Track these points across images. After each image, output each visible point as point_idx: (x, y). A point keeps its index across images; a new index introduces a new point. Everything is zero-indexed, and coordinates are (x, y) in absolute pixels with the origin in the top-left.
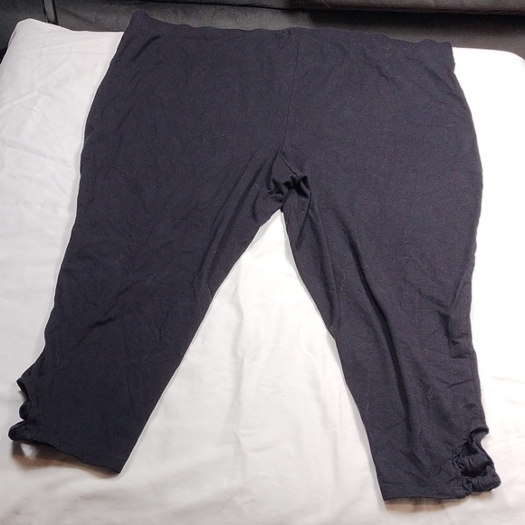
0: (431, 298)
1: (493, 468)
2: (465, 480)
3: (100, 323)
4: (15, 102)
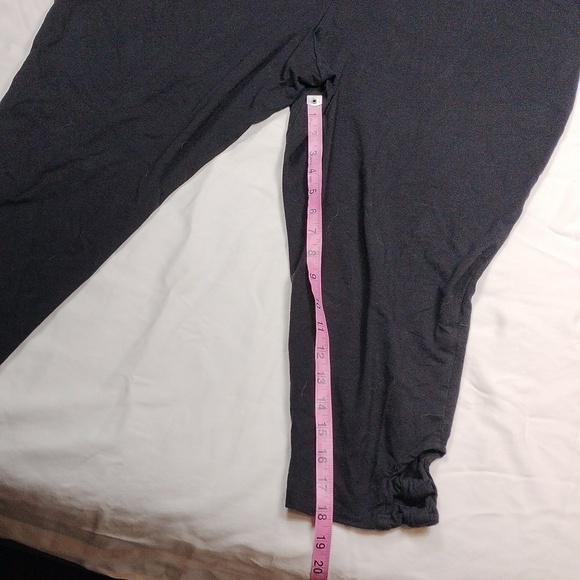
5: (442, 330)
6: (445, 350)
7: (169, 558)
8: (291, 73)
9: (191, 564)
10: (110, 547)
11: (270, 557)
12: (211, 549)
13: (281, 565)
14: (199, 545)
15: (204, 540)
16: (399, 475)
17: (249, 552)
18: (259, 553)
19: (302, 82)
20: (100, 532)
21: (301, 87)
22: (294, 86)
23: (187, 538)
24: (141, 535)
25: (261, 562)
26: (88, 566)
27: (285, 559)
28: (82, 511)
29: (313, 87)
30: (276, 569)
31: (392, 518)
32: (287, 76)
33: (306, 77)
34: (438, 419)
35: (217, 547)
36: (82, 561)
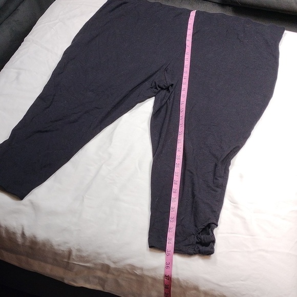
0: (214, 155)
1: (214, 245)
2: (197, 247)
3: (40, 132)
4: (46, 24)
5: (216, 179)
6: (217, 187)
7: (100, 274)
8: (155, 83)
9: (109, 276)
10: (75, 270)
11: (142, 269)
12: (117, 267)
13: (146, 273)
14: (112, 265)
15: (114, 263)
16: (199, 234)
17: (133, 267)
18: (137, 267)
19: (159, 87)
20: (71, 261)
21: (159, 89)
22: (156, 88)
23: (107, 262)
24: (88, 262)
25: (138, 272)
26: (66, 281)
27: (148, 270)
28: (64, 251)
29: (165, 89)
30: (144, 275)
31: (195, 250)
32: (154, 84)
33: (161, 85)
34: (215, 212)
35: (120, 265)
36: (63, 279)
